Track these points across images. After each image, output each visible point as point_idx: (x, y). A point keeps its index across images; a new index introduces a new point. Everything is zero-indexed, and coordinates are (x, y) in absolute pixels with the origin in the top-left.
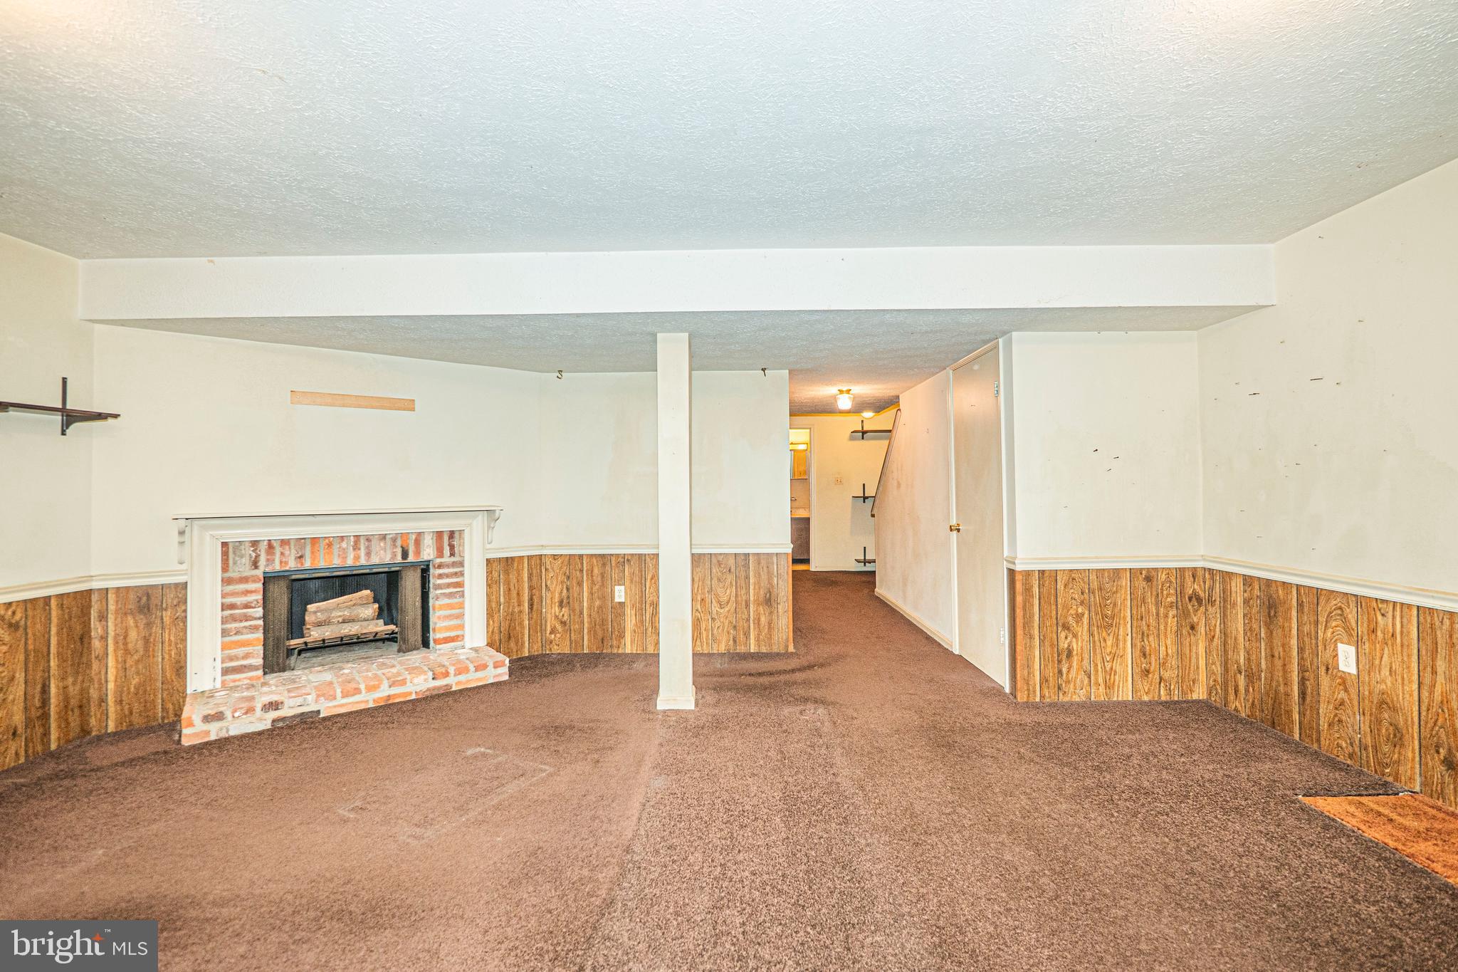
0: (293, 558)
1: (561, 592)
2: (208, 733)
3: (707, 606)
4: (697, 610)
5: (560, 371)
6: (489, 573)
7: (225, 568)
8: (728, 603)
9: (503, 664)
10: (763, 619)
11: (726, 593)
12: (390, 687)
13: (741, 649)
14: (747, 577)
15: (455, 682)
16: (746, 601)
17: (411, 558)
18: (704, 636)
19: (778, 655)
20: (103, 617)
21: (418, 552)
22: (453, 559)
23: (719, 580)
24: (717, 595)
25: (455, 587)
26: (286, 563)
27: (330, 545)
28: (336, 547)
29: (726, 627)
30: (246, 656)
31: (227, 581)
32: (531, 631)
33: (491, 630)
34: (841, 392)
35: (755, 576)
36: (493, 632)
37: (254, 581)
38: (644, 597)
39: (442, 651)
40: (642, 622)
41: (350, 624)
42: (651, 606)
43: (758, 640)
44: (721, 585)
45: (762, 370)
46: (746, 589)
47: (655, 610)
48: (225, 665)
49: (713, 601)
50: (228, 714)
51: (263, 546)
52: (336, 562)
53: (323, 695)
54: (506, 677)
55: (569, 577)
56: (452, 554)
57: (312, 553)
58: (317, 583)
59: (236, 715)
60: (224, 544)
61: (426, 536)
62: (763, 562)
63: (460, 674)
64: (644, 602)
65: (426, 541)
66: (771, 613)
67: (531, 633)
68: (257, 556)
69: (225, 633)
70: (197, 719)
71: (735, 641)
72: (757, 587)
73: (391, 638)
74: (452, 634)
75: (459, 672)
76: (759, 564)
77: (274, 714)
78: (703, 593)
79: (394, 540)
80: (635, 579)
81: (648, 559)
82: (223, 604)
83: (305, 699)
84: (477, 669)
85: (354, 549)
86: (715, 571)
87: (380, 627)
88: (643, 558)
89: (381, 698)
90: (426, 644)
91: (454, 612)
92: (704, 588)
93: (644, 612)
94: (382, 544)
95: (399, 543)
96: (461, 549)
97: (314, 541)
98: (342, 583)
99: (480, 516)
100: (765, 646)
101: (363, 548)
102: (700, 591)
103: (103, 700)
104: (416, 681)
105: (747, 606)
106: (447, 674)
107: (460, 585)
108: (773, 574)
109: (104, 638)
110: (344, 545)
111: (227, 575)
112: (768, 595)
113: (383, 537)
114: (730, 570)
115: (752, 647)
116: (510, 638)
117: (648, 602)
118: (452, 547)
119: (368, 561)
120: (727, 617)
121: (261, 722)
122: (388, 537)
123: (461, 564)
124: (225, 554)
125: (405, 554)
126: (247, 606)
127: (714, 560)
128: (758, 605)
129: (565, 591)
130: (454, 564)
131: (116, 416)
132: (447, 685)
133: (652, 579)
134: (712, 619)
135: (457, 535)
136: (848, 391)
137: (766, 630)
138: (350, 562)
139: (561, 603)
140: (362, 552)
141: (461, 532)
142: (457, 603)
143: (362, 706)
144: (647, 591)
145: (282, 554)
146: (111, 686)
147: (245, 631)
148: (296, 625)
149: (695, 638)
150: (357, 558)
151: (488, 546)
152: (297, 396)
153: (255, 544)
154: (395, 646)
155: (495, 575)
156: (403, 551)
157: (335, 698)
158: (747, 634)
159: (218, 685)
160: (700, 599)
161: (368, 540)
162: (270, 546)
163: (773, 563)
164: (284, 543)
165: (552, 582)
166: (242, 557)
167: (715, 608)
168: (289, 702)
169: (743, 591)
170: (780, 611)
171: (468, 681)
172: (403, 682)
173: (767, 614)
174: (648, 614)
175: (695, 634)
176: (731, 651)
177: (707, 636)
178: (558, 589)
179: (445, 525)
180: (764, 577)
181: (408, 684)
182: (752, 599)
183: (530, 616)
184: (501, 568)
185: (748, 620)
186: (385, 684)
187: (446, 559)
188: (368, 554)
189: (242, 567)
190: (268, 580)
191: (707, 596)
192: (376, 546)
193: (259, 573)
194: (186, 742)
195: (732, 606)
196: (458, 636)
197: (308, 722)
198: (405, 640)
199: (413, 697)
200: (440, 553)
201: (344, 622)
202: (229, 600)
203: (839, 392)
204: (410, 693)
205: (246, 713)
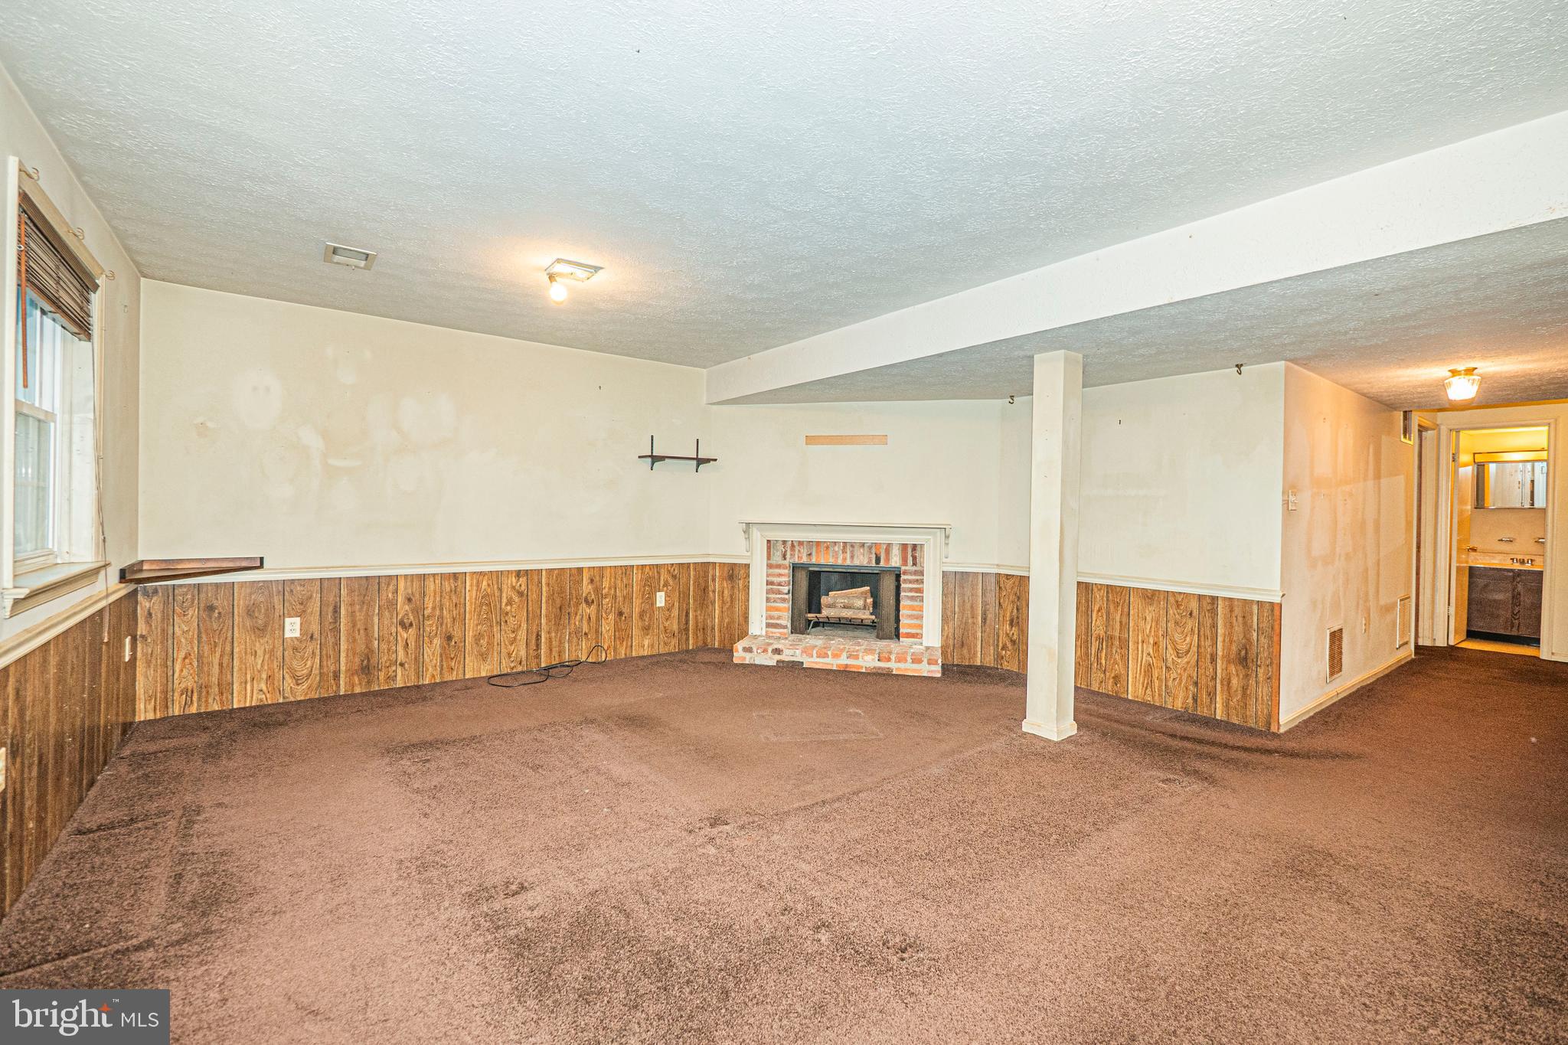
0: (805, 554)
1: (1012, 612)
2: (745, 658)
3: (1161, 651)
4: (1149, 654)
5: (1012, 397)
6: (945, 584)
7: (769, 558)
8: (1188, 652)
9: (936, 663)
10: (1234, 681)
11: (1187, 640)
12: (848, 658)
13: (1203, 711)
14: (1214, 626)
15: (895, 667)
16: (1212, 655)
17: (882, 564)
18: (1157, 685)
19: (1251, 731)
20: (714, 580)
21: (888, 559)
22: (914, 568)
23: (1177, 623)
24: (1174, 643)
25: (916, 592)
26: (802, 558)
27: (827, 548)
28: (831, 549)
29: (1184, 681)
30: (779, 618)
31: (770, 566)
32: (984, 642)
33: (946, 635)
34: (1454, 373)
35: (1225, 626)
36: (947, 637)
37: (784, 568)
38: (1090, 629)
39: (904, 644)
40: (1087, 654)
41: (847, 610)
42: (1096, 640)
43: (1227, 706)
44: (1179, 630)
45: (1237, 366)
46: (1212, 639)
47: (1101, 646)
48: (768, 621)
49: (1169, 646)
50: (755, 649)
51: (789, 544)
52: (831, 561)
53: (805, 652)
54: (939, 675)
55: (1019, 598)
56: (914, 564)
57: (817, 552)
58: (836, 575)
59: (759, 651)
60: (769, 541)
61: (894, 547)
62: (1237, 611)
63: (899, 662)
64: (1089, 634)
65: (894, 551)
66: (1247, 676)
67: (983, 645)
68: (786, 551)
69: (768, 600)
70: (740, 649)
71: (1195, 700)
72: (1227, 640)
73: (873, 626)
74: (913, 631)
75: (899, 660)
76: (1231, 611)
77: (777, 657)
78: (1157, 636)
79: (870, 548)
80: (1081, 608)
81: (1095, 590)
82: (767, 581)
83: (795, 652)
84: (914, 661)
85: (843, 553)
86: (1171, 612)
87: (867, 616)
88: (1090, 588)
89: (842, 665)
90: (898, 636)
91: (914, 612)
92: (1158, 629)
93: (1089, 645)
94: (862, 550)
95: (873, 551)
96: (922, 560)
97: (818, 543)
98: (852, 578)
99: (939, 533)
100: (1237, 717)
101: (848, 552)
102: (1153, 634)
103: (713, 628)
104: (866, 658)
105: (1213, 659)
106: (889, 660)
107: (920, 591)
108: (1251, 627)
109: (714, 591)
110: (836, 549)
111: (769, 562)
112: (1243, 652)
113: (863, 545)
114: (1191, 614)
115: (1219, 712)
116: (962, 645)
117: (1094, 636)
118: (914, 558)
119: (852, 562)
120: (1185, 670)
121: (770, 660)
122: (866, 545)
123: (922, 573)
124: (769, 548)
125: (878, 560)
126: (780, 584)
127: (1172, 599)
128: (1229, 662)
129: (1015, 611)
130: (916, 573)
131: (716, 460)
132: (888, 668)
133: (1099, 611)
134: (1167, 667)
135: (918, 548)
136: (1470, 371)
137: (1239, 697)
138: (840, 562)
139: (1012, 621)
140: (848, 555)
141: (922, 545)
142: (917, 606)
143: (829, 667)
144: (1094, 622)
145: (799, 551)
146: (717, 620)
147: (779, 601)
148: (814, 605)
149: (1145, 686)
150: (845, 559)
151: (945, 560)
152: (810, 440)
153: (784, 542)
154: (875, 633)
155: (951, 586)
156: (876, 557)
157: (812, 657)
158: (1212, 695)
159: (764, 633)
160: (1152, 642)
161: (852, 546)
162: (793, 546)
163: (1251, 614)
164: (801, 543)
165: (1004, 601)
166: (777, 551)
167: (1171, 655)
168: (786, 652)
169: (1208, 643)
170: (1260, 675)
171: (906, 669)
172: (857, 657)
173: (1241, 677)
174: (1093, 647)
175: (1146, 682)
176: (1190, 711)
177: (1160, 687)
178: (1010, 608)
179: (910, 539)
180: (1238, 629)
181: (860, 659)
182: (1220, 653)
183: (983, 628)
184: (956, 582)
185: (1214, 678)
186: (844, 655)
187: (910, 567)
188: (852, 557)
189: (777, 559)
190: (795, 568)
191: (1161, 639)
192: (858, 551)
193: (786, 562)
194: (736, 661)
195: (1192, 657)
196: (917, 634)
197: (795, 666)
198: (882, 629)
199: (864, 670)
200: (905, 561)
201: (844, 607)
202: (771, 579)
203: (1450, 374)
204: (862, 667)
205: (763, 652)
